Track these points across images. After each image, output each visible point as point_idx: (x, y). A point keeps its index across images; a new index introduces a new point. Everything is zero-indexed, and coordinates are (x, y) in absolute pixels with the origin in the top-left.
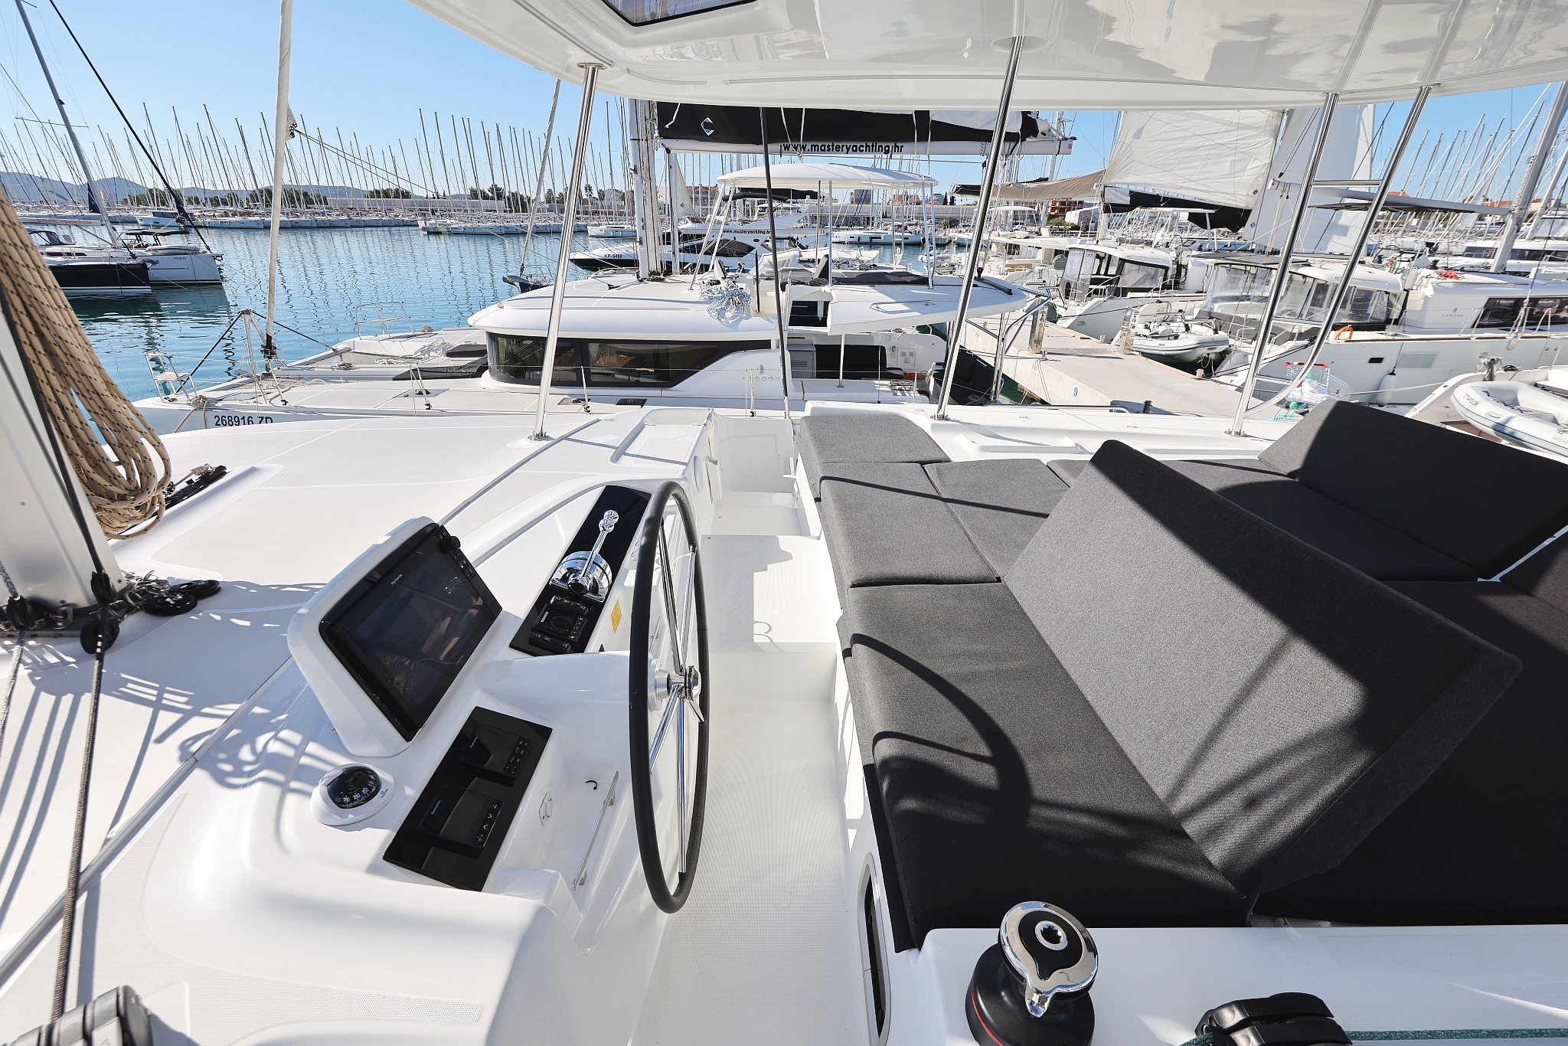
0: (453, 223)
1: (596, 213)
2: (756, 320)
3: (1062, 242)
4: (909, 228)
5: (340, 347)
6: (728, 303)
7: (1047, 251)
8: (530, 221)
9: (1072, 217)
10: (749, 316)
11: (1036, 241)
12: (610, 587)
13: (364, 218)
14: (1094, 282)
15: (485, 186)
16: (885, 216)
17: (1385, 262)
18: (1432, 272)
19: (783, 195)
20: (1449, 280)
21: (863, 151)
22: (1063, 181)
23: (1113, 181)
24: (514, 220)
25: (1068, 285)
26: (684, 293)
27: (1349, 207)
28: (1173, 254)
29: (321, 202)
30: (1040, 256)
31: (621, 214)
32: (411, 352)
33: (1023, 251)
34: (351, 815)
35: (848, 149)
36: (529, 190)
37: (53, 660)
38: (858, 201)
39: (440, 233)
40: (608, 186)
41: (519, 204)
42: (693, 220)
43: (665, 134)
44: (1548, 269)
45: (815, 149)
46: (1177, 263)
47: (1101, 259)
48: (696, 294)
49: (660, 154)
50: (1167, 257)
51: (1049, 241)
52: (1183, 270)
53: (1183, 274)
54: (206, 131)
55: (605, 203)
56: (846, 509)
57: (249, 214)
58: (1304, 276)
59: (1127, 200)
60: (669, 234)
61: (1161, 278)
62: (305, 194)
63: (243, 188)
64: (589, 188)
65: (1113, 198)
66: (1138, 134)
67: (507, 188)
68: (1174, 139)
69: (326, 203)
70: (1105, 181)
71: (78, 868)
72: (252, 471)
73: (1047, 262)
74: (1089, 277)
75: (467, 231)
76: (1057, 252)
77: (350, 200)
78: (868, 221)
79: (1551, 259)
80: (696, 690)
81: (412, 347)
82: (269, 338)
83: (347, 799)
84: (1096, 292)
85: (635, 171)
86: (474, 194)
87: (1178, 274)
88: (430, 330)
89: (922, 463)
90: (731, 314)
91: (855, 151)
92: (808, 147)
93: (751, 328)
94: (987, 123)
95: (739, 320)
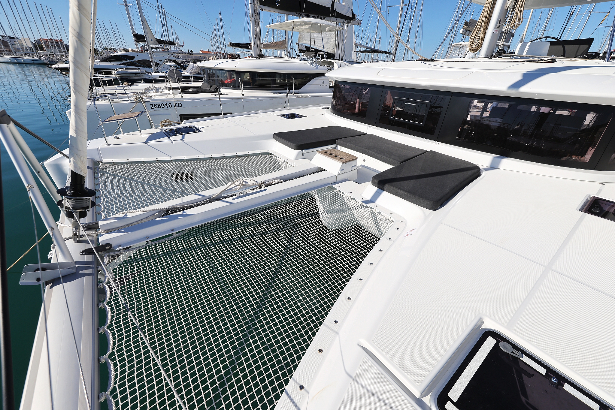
2: (321, 67)
21: (316, 18)
35: (312, 17)
43: (262, 3)
45: (304, 16)
59: (305, 49)
65: (301, 48)
90: (314, 65)
91: (314, 18)
92: (302, 14)
93: (321, 69)
94: (346, 13)
95: (317, 67)
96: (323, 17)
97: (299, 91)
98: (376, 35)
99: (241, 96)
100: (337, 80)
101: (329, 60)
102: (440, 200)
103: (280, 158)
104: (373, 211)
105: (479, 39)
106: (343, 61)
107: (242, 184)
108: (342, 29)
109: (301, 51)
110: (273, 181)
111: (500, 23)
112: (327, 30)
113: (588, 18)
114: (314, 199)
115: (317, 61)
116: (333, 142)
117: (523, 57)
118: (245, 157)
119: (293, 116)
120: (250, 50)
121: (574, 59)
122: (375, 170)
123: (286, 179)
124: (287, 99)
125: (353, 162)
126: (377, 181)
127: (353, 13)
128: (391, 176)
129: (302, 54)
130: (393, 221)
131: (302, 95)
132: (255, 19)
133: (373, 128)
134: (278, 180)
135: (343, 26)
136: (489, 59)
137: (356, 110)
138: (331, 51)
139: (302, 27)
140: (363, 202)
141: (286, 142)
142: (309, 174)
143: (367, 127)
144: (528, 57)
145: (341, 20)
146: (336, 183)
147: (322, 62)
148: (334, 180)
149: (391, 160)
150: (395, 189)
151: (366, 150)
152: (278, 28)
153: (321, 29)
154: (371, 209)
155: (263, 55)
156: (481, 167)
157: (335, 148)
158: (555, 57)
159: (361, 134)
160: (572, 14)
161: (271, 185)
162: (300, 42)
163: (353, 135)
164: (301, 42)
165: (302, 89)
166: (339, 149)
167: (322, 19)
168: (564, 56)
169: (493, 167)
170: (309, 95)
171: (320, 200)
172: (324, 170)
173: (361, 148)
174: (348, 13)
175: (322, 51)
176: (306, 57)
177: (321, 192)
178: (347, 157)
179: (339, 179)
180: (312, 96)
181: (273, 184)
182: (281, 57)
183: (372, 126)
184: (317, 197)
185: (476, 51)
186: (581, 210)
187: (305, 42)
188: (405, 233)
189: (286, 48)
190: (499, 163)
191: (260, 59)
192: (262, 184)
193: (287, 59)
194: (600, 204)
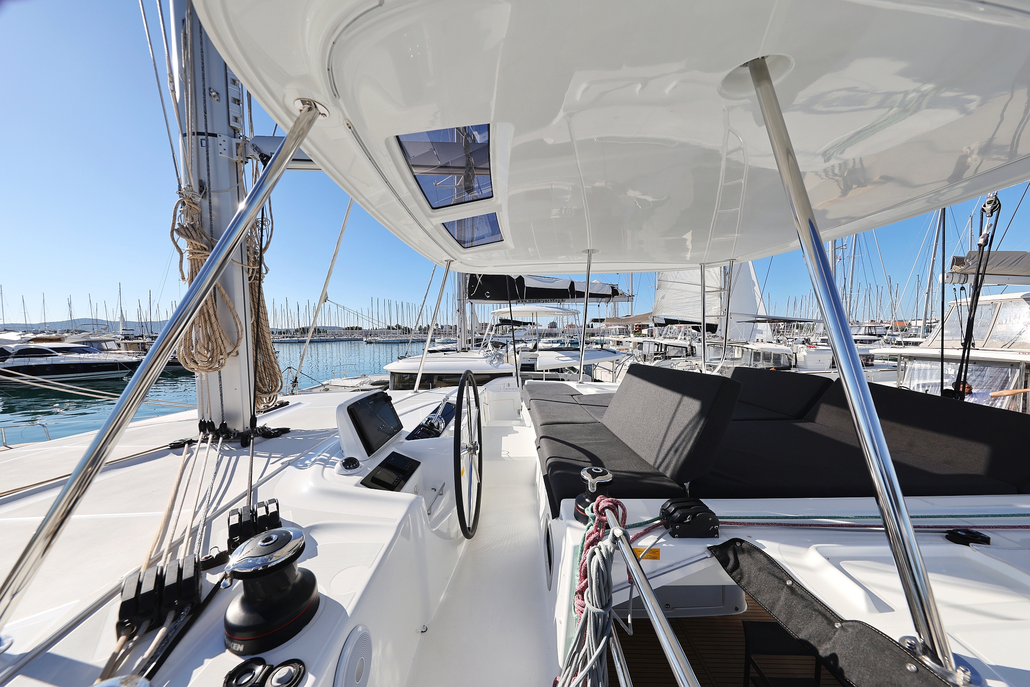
0: (378, 339)
1: (440, 334)
2: (506, 365)
3: (640, 339)
4: (574, 337)
5: (324, 383)
6: (494, 358)
7: (635, 343)
8: (411, 337)
9: (645, 331)
10: (503, 363)
11: (628, 339)
12: (444, 429)
13: (341, 338)
14: (656, 354)
15: (394, 325)
16: (563, 333)
17: (781, 342)
18: (803, 345)
19: (518, 323)
20: (812, 348)
21: (549, 302)
22: (636, 316)
23: (656, 315)
24: (404, 337)
25: (645, 356)
26: (477, 355)
27: (759, 321)
28: (688, 343)
29: (324, 332)
30: (631, 345)
31: (450, 334)
32: (355, 385)
33: (624, 343)
34: (349, 472)
35: (543, 301)
36: (412, 325)
37: (227, 449)
38: (551, 327)
39: (372, 343)
40: (445, 324)
41: (407, 331)
42: (481, 334)
43: (470, 298)
44: (861, 347)
45: (530, 302)
46: (691, 346)
47: (658, 345)
48: (481, 355)
49: (468, 306)
50: (686, 344)
51: (633, 339)
52: (694, 348)
53: (694, 350)
54: (284, 307)
55: (444, 330)
56: (538, 406)
57: (293, 337)
58: (747, 348)
59: (664, 322)
60: (470, 340)
61: (684, 352)
62: (318, 329)
63: (293, 328)
64: (437, 325)
65: (657, 321)
66: (663, 297)
67: (403, 326)
68: (679, 299)
69: (326, 333)
70: (653, 315)
71: (251, 484)
72: (299, 403)
73: (635, 347)
74: (653, 353)
75: (384, 342)
76: (638, 343)
77: (336, 331)
78: (555, 335)
79: (860, 343)
80: (478, 452)
81: (356, 382)
82: (296, 378)
83: (348, 467)
84: (657, 358)
85: (458, 311)
86: (389, 328)
87: (692, 350)
88: (365, 375)
89: (572, 396)
92: (527, 301)
94: (598, 291)
96: (561, 300)
174: (602, 291)
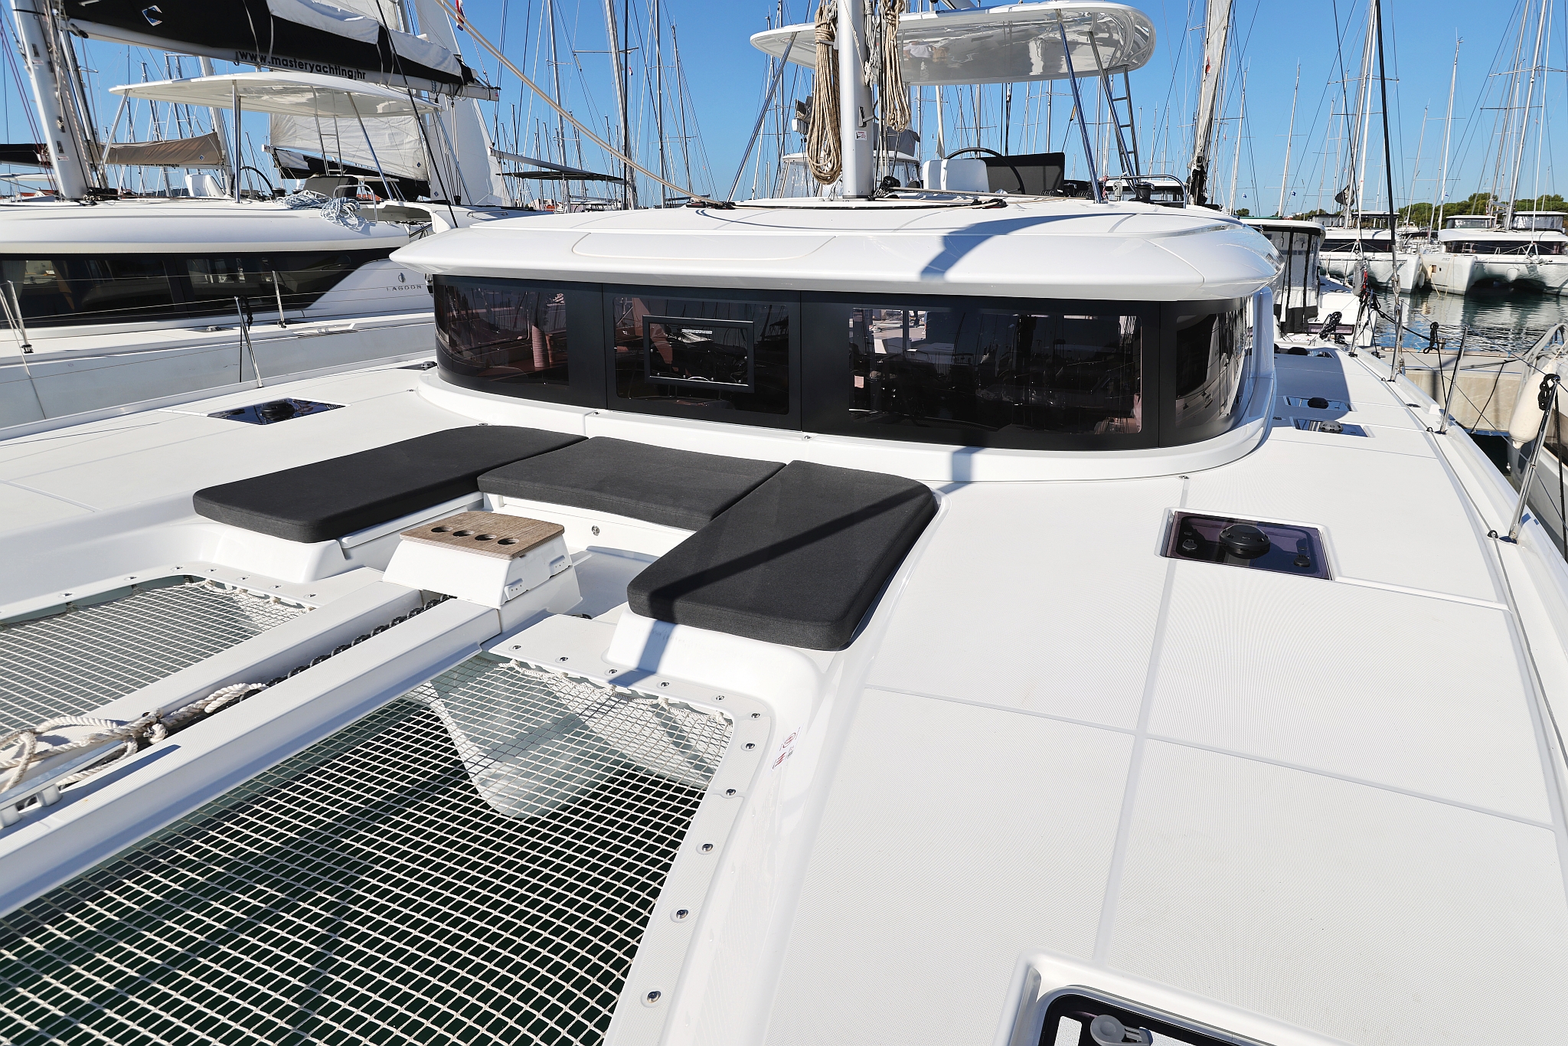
21: (327, 72)
35: (312, 68)
43: (75, 13)
45: (276, 63)
90: (354, 221)
91: (319, 71)
92: (269, 59)
93: (381, 233)
94: (438, 65)
95: (367, 228)
96: (354, 70)
97: (307, 313)
98: (562, 128)
99: (20, 352)
100: (438, 272)
101: (407, 204)
102: (846, 612)
103: (239, 587)
104: (656, 706)
105: (830, 151)
106: (463, 206)
107: (34, 756)
108: (436, 109)
109: (288, 173)
110: (211, 697)
111: (863, 117)
112: (380, 111)
113: (1050, 105)
114: (428, 717)
115: (362, 207)
116: (466, 484)
117: (941, 196)
118: (49, 618)
119: (282, 411)
120: (43, 170)
121: (1041, 198)
122: (638, 557)
123: (273, 675)
124: (245, 349)
125: (555, 543)
126: (644, 598)
127: (462, 65)
128: (689, 570)
129: (299, 183)
130: (730, 722)
131: (320, 328)
132: (50, 64)
133: (604, 416)
134: (237, 688)
135: (436, 101)
136: (869, 200)
137: (538, 363)
138: (411, 173)
139: (279, 99)
140: (614, 682)
141: (261, 518)
142: (384, 628)
143: (581, 416)
144: (952, 196)
145: (428, 83)
146: (501, 636)
147: (383, 211)
148: (492, 628)
149: (681, 512)
150: (711, 609)
151: (592, 493)
152: (177, 99)
153: (358, 108)
154: (649, 701)
155: (115, 191)
156: (933, 487)
157: (480, 505)
158: (1005, 193)
159: (564, 441)
160: (1010, 99)
161: (201, 716)
162: (281, 144)
163: (536, 451)
164: (283, 144)
165: (315, 305)
166: (497, 510)
167: (350, 77)
168: (1022, 191)
169: (960, 480)
170: (351, 323)
171: (454, 716)
172: (446, 598)
173: (575, 490)
174: (444, 65)
175: (376, 174)
176: (312, 197)
177: (454, 683)
178: (526, 533)
179: (510, 618)
180: (368, 327)
181: (208, 710)
182: (200, 194)
183: (598, 410)
184: (438, 708)
185: (834, 181)
186: (1164, 554)
187: (298, 143)
188: (774, 753)
189: (221, 163)
190: (969, 467)
191: (101, 205)
192: (150, 725)
193: (233, 203)
194: (1194, 527)
